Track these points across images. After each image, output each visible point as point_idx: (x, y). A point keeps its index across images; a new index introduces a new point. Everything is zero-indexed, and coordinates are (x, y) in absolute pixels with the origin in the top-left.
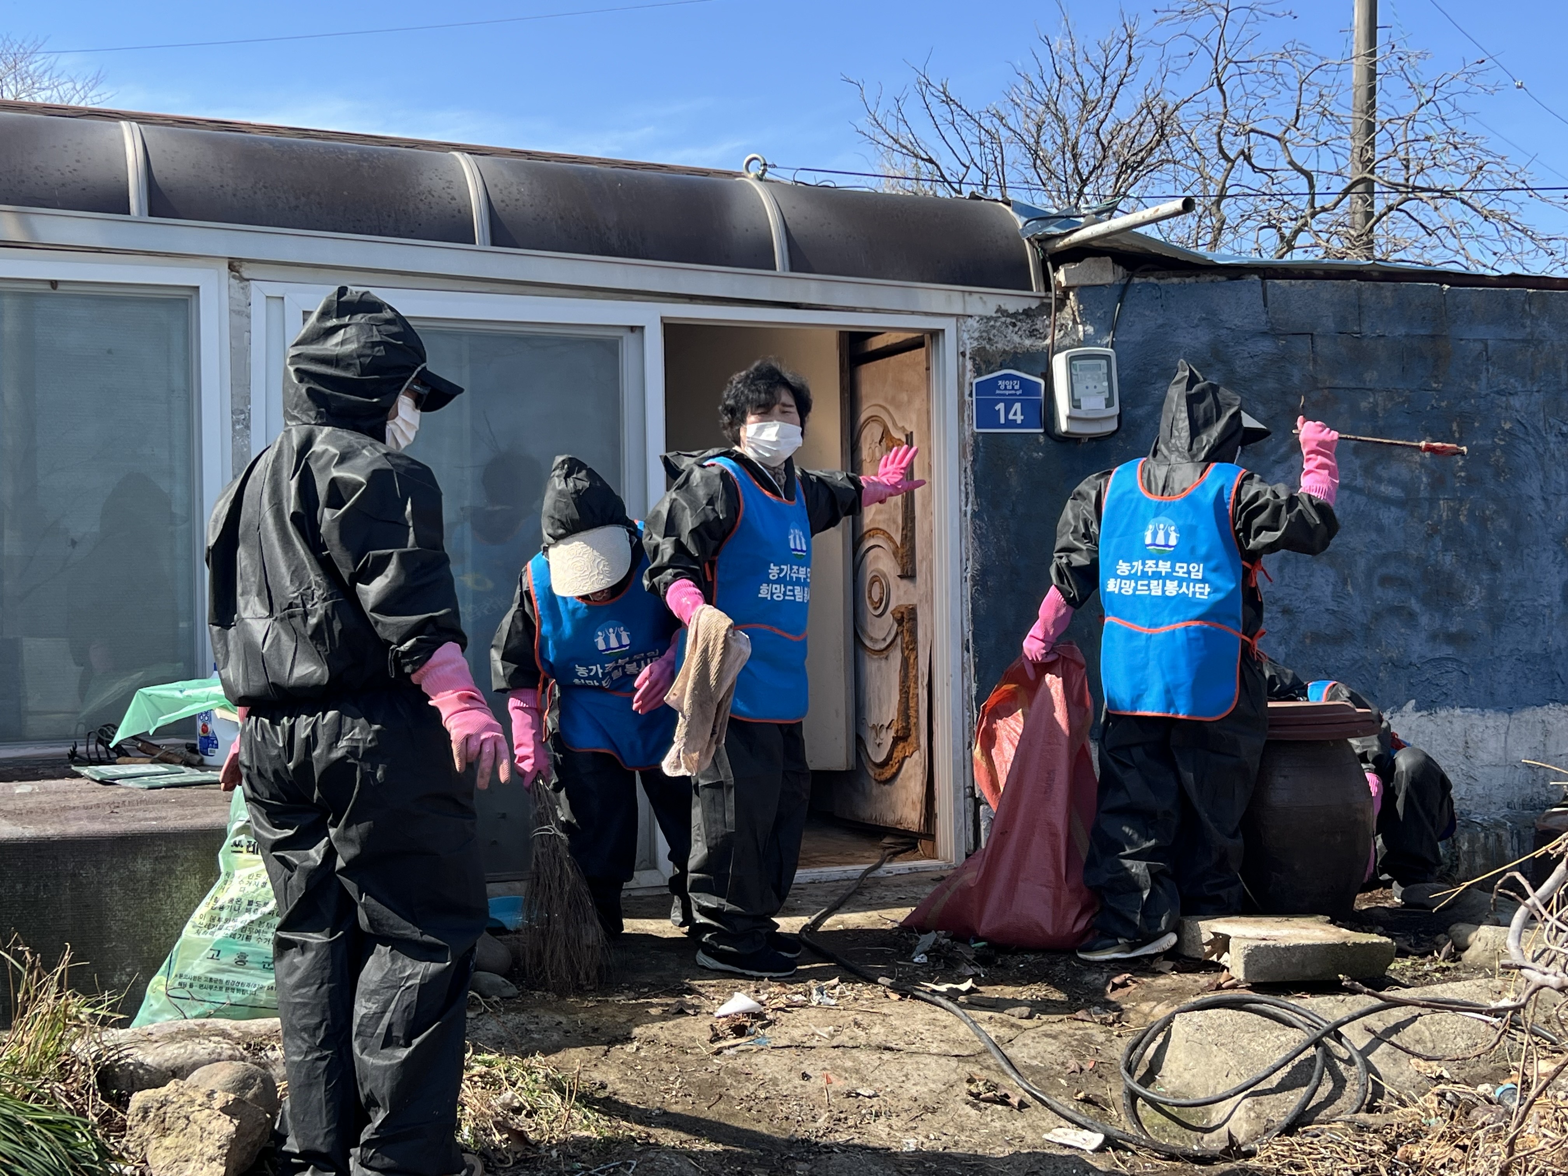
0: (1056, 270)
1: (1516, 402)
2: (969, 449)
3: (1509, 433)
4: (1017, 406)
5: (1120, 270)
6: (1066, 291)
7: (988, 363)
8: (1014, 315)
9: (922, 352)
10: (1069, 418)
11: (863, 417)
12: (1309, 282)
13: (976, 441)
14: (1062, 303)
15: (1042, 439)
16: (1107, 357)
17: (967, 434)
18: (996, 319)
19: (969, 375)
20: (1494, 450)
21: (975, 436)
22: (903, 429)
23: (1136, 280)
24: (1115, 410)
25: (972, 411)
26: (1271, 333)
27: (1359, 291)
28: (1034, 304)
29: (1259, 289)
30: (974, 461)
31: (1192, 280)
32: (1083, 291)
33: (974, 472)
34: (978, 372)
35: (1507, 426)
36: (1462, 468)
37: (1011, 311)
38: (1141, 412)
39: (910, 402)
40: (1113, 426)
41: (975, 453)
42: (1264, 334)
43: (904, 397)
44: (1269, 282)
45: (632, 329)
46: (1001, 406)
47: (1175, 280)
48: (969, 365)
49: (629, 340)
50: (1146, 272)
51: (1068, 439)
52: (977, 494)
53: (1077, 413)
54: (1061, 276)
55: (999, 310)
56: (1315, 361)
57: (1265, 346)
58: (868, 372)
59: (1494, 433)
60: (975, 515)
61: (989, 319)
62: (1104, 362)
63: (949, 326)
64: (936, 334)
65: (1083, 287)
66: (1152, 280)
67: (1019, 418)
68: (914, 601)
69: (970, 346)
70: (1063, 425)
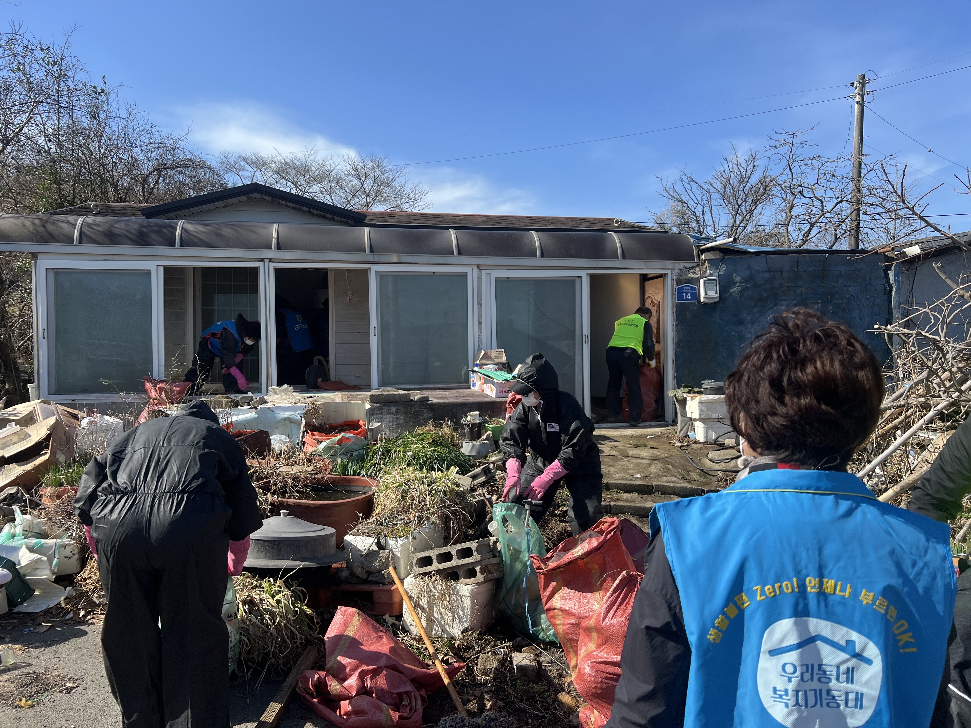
0: (702, 255)
1: (851, 289)
2: (675, 307)
3: (848, 298)
4: (689, 294)
5: (721, 254)
6: (705, 261)
7: (680, 282)
8: (689, 268)
9: (662, 279)
10: (705, 298)
11: (646, 297)
12: (781, 256)
13: (677, 305)
14: (704, 264)
15: (696, 303)
16: (716, 280)
17: (674, 302)
18: (683, 270)
19: (675, 286)
20: (842, 304)
21: (676, 303)
22: (657, 300)
23: (726, 257)
24: (718, 295)
25: (676, 296)
26: (769, 271)
27: (798, 257)
28: (695, 265)
29: (765, 258)
30: (676, 310)
31: (744, 256)
32: (709, 261)
33: (676, 313)
34: (678, 285)
35: (847, 296)
36: (831, 310)
37: (688, 267)
38: (727, 295)
39: (659, 292)
40: (718, 300)
41: (676, 308)
42: (766, 271)
43: (657, 291)
44: (768, 256)
45: (579, 277)
46: (684, 294)
47: (738, 256)
48: (675, 283)
49: (578, 281)
50: (730, 254)
51: (705, 304)
52: (677, 319)
53: (707, 296)
54: (703, 257)
55: (684, 267)
56: (783, 279)
57: (767, 275)
58: (648, 284)
59: (843, 299)
60: (676, 325)
61: (681, 269)
62: (715, 282)
63: (669, 272)
64: (666, 274)
65: (710, 260)
66: (731, 257)
67: (690, 298)
68: (660, 350)
69: (675, 278)
70: (702, 300)
